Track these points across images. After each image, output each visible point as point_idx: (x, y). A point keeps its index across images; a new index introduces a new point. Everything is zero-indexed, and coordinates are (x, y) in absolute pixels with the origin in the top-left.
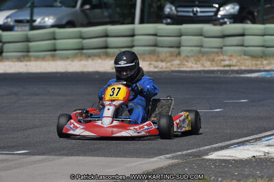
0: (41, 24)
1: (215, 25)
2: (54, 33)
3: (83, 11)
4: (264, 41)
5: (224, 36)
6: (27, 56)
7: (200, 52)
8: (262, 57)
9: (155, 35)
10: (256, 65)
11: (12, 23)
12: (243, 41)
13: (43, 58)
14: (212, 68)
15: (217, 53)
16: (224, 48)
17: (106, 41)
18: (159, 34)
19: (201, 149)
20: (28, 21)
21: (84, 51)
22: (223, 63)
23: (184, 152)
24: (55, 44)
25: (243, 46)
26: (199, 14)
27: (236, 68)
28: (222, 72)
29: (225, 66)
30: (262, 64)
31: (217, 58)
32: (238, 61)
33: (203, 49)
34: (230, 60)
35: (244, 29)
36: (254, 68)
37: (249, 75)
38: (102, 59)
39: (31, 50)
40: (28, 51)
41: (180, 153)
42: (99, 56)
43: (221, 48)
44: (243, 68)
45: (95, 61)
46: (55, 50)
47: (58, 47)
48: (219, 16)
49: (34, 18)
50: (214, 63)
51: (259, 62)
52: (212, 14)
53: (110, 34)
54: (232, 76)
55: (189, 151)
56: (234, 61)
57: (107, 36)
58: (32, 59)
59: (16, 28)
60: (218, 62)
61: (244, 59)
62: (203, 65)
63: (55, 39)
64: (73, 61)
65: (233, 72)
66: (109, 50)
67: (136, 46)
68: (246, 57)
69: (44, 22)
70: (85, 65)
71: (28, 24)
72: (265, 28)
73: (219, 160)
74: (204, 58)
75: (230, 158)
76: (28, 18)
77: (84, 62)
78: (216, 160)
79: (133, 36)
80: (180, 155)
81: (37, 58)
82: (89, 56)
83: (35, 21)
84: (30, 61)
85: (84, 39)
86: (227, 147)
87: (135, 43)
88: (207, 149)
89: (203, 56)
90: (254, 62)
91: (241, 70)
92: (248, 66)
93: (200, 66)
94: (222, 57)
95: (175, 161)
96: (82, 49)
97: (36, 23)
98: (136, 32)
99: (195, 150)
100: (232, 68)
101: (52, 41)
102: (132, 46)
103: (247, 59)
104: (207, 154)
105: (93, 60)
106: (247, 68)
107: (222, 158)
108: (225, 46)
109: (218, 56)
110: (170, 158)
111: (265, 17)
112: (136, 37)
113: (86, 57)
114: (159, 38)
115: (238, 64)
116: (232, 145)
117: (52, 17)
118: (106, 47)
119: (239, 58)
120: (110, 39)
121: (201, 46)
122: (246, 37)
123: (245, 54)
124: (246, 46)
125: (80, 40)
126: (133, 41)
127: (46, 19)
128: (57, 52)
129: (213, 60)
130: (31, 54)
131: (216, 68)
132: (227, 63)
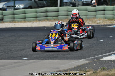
0: (18, 8)
1: (92, 6)
2: (25, 11)
3: (36, 2)
4: (113, 13)
5: (96, 11)
6: (14, 21)
7: (87, 18)
8: (113, 19)
9: (67, 11)
10: (111, 22)
11: (6, 8)
12: (104, 13)
13: (21, 22)
14: (92, 24)
15: (93, 18)
16: (97, 16)
17: (47, 14)
18: (69, 11)
19: (99, 56)
20: (12, 7)
21: (38, 18)
22: (97, 22)
23: (92, 58)
24: (25, 16)
25: (104, 15)
26: (84, 2)
27: (103, 24)
28: (97, 25)
29: (98, 23)
30: (113, 22)
31: (94, 20)
32: (103, 21)
33: (88, 17)
34: (99, 21)
35: (105, 8)
36: (110, 24)
37: (109, 27)
38: (45, 21)
39: (15, 18)
40: (14, 19)
41: (90, 58)
42: (44, 20)
43: (95, 16)
44: (106, 24)
45: (43, 22)
46: (25, 18)
47: (26, 17)
48: (93, 3)
49: (15, 5)
50: (93, 22)
51: (112, 21)
52: (90, 2)
53: (48, 11)
54: (102, 27)
55: (94, 57)
56: (101, 21)
57: (47, 12)
58: (16, 22)
59: (7, 9)
60: (95, 22)
61: (105, 20)
62: (88, 23)
63: (25, 13)
64: (33, 22)
65: (102, 25)
66: (48, 18)
67: (60, 16)
68: (106, 19)
69: (19, 7)
70: (39, 24)
71: (13, 8)
72: (114, 7)
73: (107, 60)
74: (88, 20)
75: (111, 60)
76: (13, 5)
77: (38, 23)
78: (106, 60)
79: (58, 11)
80: (91, 59)
81: (18, 22)
82: (40, 20)
83: (15, 6)
84: (15, 22)
85: (37, 13)
86: (109, 55)
87: (59, 15)
88: (101, 56)
89: (88, 19)
90: (110, 21)
91: (105, 25)
92: (108, 23)
93: (87, 23)
94: (96, 20)
95: (89, 61)
96: (37, 17)
97: (16, 7)
98: (59, 10)
99: (96, 57)
100: (101, 24)
101: (24, 14)
102: (58, 16)
103: (107, 20)
104: (102, 58)
105: (42, 22)
106: (107, 24)
107: (108, 60)
108: (97, 15)
109: (94, 19)
110: (86, 60)
111: (112, 3)
112: (59, 12)
113: (38, 20)
114: (69, 12)
115: (103, 22)
116: (111, 54)
117: (22, 5)
118: (47, 16)
119: (103, 20)
120: (48, 13)
121: (87, 15)
122: (105, 11)
123: (105, 18)
124: (106, 15)
125: (36, 14)
126: (58, 14)
127: (20, 5)
128: (26, 19)
129: (93, 21)
130: (15, 20)
131: (94, 24)
132: (98, 22)
